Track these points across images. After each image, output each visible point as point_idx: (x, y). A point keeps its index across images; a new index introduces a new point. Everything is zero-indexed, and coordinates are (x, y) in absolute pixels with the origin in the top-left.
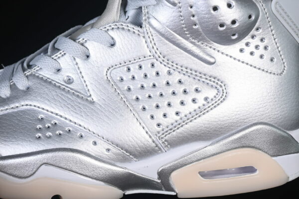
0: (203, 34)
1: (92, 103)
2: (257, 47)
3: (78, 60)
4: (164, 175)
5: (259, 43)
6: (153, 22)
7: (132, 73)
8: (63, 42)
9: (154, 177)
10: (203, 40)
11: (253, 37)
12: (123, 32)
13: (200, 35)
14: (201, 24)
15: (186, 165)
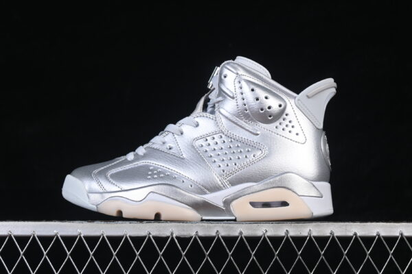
0: (251, 116)
1: (183, 159)
2: (287, 126)
3: (176, 136)
4: (227, 203)
5: (289, 123)
6: (222, 110)
7: (208, 142)
8: (170, 127)
9: (221, 205)
10: (252, 120)
11: (284, 120)
12: (203, 118)
13: (249, 117)
14: (251, 112)
15: (241, 196)
